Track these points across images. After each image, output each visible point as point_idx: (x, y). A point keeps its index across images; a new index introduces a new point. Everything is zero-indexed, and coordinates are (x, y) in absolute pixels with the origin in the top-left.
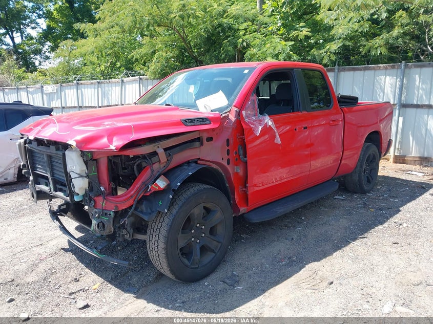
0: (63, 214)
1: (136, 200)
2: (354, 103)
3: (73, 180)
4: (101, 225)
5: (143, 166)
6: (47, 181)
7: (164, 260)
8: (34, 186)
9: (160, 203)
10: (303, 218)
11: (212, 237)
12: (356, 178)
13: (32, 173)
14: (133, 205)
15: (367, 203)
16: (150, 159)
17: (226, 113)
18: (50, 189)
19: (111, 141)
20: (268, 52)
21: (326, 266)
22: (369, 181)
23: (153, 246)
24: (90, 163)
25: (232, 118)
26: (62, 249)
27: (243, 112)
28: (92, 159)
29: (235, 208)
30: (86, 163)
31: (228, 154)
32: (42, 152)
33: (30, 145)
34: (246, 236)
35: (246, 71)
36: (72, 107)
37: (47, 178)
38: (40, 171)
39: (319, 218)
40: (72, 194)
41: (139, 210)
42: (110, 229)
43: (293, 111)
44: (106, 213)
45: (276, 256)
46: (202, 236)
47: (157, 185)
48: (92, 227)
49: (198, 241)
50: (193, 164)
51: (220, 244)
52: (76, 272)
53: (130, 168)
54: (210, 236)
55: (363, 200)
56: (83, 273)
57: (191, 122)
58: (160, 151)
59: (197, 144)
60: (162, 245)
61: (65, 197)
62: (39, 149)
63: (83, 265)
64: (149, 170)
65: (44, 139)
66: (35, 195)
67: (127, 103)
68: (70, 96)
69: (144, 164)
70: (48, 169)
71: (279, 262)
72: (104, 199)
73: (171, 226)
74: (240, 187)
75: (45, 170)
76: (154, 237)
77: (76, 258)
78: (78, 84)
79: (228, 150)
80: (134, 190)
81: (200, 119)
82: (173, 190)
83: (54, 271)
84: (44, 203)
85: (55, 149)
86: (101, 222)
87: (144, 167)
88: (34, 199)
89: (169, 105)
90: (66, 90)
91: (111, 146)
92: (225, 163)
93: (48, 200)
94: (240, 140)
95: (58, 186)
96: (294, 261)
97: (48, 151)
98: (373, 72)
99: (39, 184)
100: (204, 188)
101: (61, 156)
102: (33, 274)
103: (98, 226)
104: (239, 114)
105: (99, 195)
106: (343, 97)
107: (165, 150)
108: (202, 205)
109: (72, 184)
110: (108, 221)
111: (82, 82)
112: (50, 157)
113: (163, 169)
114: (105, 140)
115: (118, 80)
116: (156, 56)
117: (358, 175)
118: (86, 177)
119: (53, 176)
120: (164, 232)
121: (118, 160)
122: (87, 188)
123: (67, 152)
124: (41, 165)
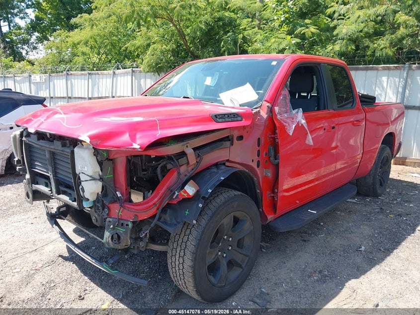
0: (62, 217)
1: (160, 209)
2: (372, 102)
3: (82, 183)
4: (116, 238)
5: (168, 168)
6: (47, 181)
7: (190, 280)
8: (30, 186)
9: (187, 212)
10: (322, 224)
11: (239, 250)
12: (370, 180)
13: (29, 171)
14: (156, 214)
15: (383, 208)
16: (177, 160)
17: (256, 108)
18: (51, 190)
19: (133, 138)
20: (272, 47)
21: (365, 284)
22: (381, 185)
23: (177, 263)
24: (106, 163)
25: (264, 114)
26: (60, 256)
27: (275, 108)
28: (108, 159)
29: (263, 217)
30: (100, 163)
31: (258, 156)
32: (43, 148)
33: (28, 138)
34: (267, 244)
35: (274, 63)
36: (60, 98)
37: (47, 178)
38: (39, 169)
39: (338, 224)
40: (80, 199)
41: (162, 220)
42: (126, 241)
43: (318, 109)
44: (122, 224)
45: (304, 268)
46: (228, 250)
47: (185, 192)
48: (105, 238)
49: (225, 255)
50: (223, 167)
51: (247, 258)
52: (79, 287)
53: (150, 169)
54: (237, 249)
55: (378, 205)
56: (87, 288)
57: (221, 118)
58: (189, 151)
59: (228, 143)
60: (188, 263)
61: (71, 201)
62: (40, 144)
63: (86, 278)
64: (176, 174)
65: (46, 133)
66: (31, 195)
67: (118, 95)
68: (59, 86)
69: (169, 166)
70: (50, 168)
71: (309, 277)
72: (121, 206)
73: (200, 240)
74: (268, 192)
75: (45, 169)
76: (178, 252)
77: (78, 269)
78: (68, 74)
79: (259, 151)
80: (159, 197)
81: (231, 114)
82: (204, 198)
83: (52, 285)
84: (40, 204)
85: (61, 146)
86: (117, 233)
87: (169, 170)
88: (29, 200)
89: (188, 98)
90: (55, 81)
91: (134, 144)
92: (254, 165)
93: (45, 201)
94: (272, 139)
95: (62, 188)
96: (326, 276)
97: (52, 147)
98: (375, 72)
99: (37, 184)
100: (235, 195)
101: (69, 154)
102: (29, 288)
103: (112, 238)
104: (271, 111)
105: (115, 202)
106: (363, 96)
107: (195, 149)
108: (232, 214)
109: (80, 187)
110: (125, 233)
111: (72, 72)
112: (53, 154)
113: (191, 173)
114: (126, 138)
115: (109, 71)
116: (151, 49)
117: (372, 178)
118: (99, 180)
119: (56, 176)
120: (191, 246)
121: (138, 161)
122: (100, 193)
123: (76, 150)
124: (40, 162)
